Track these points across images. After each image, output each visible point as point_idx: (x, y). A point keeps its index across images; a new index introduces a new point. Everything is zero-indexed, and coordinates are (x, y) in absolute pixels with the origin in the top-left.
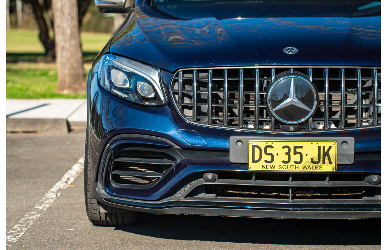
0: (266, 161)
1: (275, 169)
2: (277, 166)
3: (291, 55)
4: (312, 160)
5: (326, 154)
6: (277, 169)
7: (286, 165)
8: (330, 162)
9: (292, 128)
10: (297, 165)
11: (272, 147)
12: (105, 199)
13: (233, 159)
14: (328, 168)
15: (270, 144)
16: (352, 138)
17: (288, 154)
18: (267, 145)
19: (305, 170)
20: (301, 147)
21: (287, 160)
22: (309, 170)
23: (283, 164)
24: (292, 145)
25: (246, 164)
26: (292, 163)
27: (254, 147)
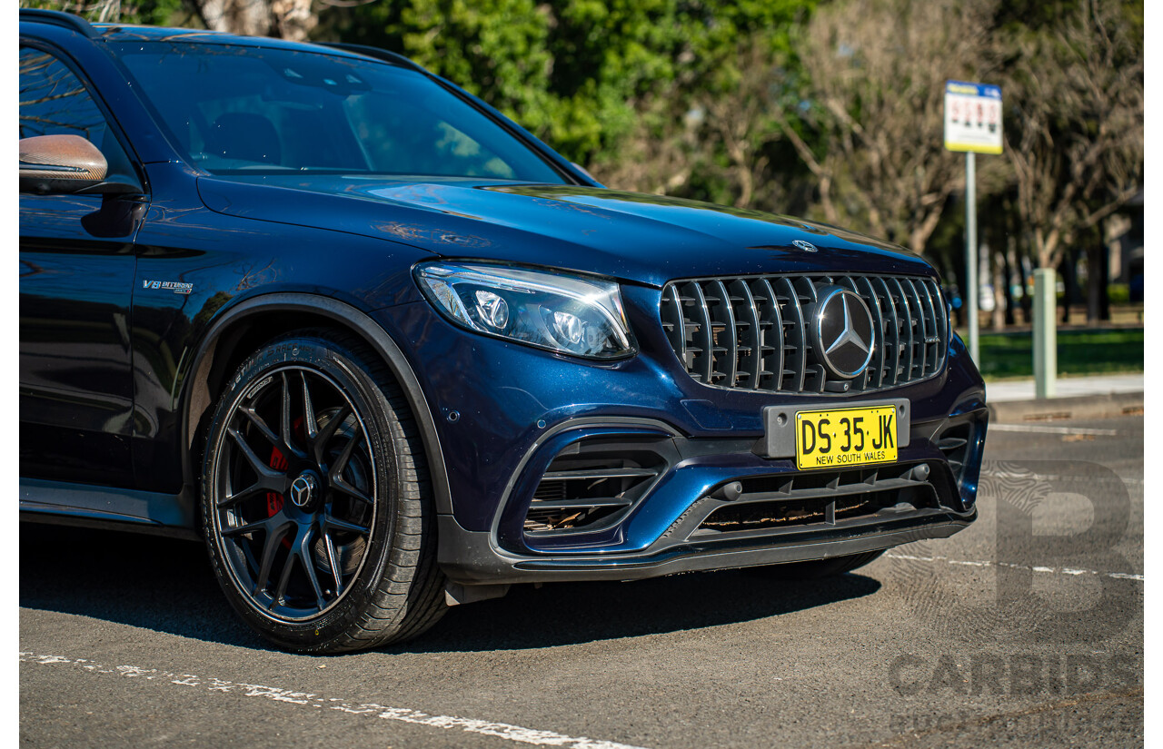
0: (822, 450)
1: (833, 464)
2: (836, 458)
3: (808, 252)
4: (874, 440)
5: (887, 430)
6: (835, 463)
7: (846, 453)
8: (892, 447)
9: (846, 386)
10: (858, 453)
11: (827, 422)
12: (516, 565)
13: (773, 450)
14: (890, 455)
15: (824, 416)
16: (907, 400)
17: (847, 433)
18: (821, 418)
19: (868, 461)
20: (861, 420)
21: (846, 445)
22: (872, 460)
23: (842, 453)
24: (851, 415)
25: (794, 459)
26: (852, 450)
27: (805, 423)
